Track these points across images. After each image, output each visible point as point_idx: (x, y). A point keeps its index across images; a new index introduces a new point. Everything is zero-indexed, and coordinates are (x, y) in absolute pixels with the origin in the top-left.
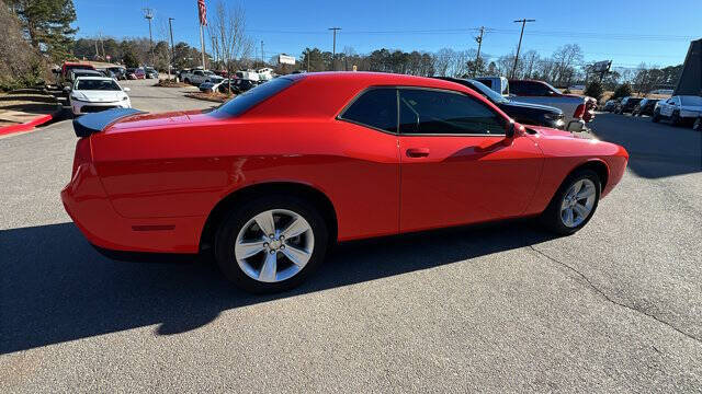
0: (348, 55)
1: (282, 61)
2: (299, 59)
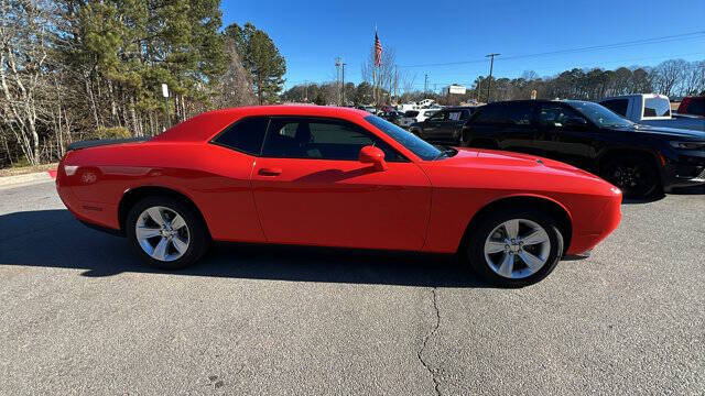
0: (528, 80)
1: (451, 91)
2: (470, 88)
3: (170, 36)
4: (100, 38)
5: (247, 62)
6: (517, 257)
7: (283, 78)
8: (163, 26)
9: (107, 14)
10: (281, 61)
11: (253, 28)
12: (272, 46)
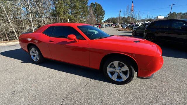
3: (75, 7)
4: (59, 9)
5: (95, 13)
6: (119, 74)
7: (104, 16)
8: (73, 5)
9: (61, 3)
10: (104, 12)
11: (97, 3)
12: (102, 8)
